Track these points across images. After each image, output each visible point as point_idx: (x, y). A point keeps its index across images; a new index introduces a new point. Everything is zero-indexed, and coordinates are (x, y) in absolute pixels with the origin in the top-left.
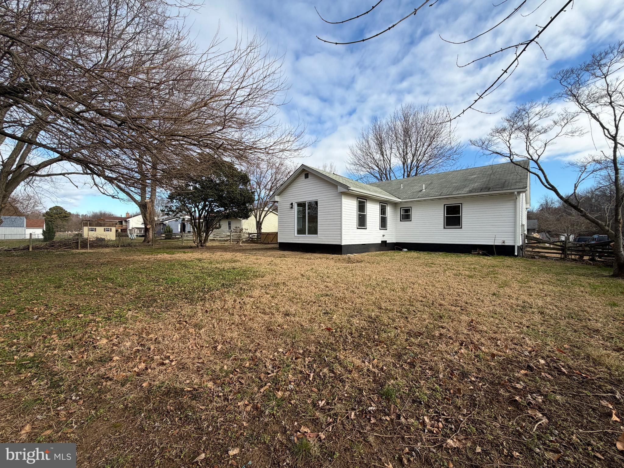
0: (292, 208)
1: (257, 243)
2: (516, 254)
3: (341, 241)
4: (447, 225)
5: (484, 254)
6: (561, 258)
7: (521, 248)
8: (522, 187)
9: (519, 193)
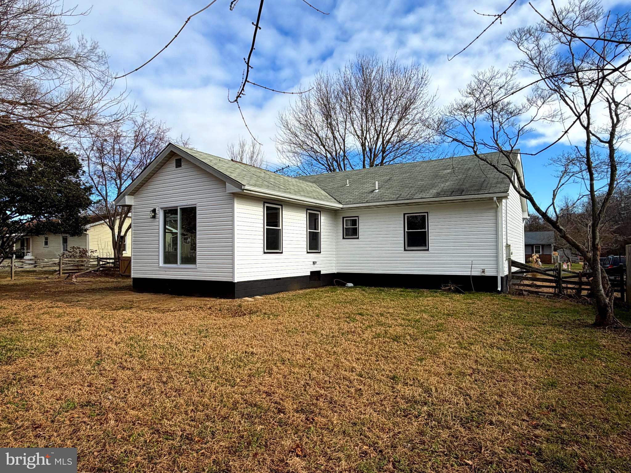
0: (154, 217)
1: (112, 276)
2: (499, 289)
3: (233, 277)
4: (408, 246)
5: (457, 291)
6: (555, 294)
7: (505, 279)
8: (502, 190)
9: (500, 199)
